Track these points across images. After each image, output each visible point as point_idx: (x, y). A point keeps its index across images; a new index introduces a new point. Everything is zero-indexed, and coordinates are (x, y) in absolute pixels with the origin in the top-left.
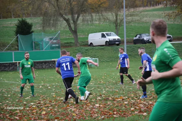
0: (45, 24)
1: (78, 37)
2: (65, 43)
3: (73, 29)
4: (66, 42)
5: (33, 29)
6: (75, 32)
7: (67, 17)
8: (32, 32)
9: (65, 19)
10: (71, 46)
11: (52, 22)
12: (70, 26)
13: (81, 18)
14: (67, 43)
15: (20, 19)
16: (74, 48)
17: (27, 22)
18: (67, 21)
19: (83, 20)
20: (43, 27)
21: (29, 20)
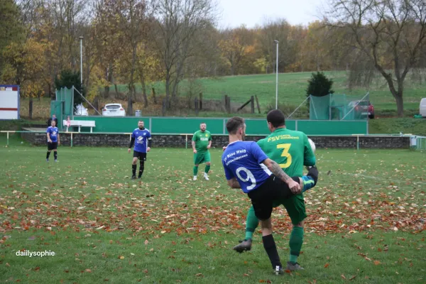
0: (353, 81)
1: (404, 102)
2: (384, 111)
3: (397, 90)
4: (385, 109)
5: (333, 87)
6: (399, 95)
7: (387, 72)
8: (332, 92)
9: (384, 75)
10: (392, 116)
11: (363, 77)
12: (391, 86)
13: (410, 73)
14: (387, 111)
15: (316, 73)
16: (394, 119)
17: (325, 77)
18: (388, 77)
19: (413, 77)
20: (350, 85)
21: (328, 75)
